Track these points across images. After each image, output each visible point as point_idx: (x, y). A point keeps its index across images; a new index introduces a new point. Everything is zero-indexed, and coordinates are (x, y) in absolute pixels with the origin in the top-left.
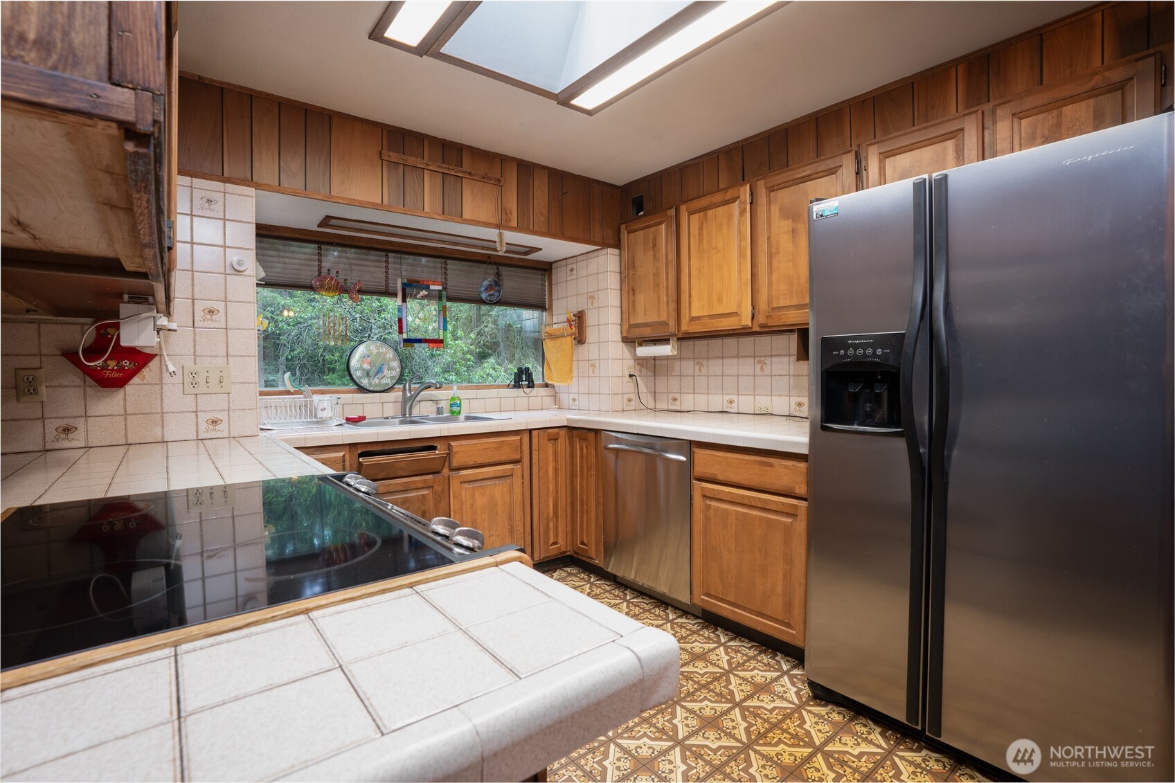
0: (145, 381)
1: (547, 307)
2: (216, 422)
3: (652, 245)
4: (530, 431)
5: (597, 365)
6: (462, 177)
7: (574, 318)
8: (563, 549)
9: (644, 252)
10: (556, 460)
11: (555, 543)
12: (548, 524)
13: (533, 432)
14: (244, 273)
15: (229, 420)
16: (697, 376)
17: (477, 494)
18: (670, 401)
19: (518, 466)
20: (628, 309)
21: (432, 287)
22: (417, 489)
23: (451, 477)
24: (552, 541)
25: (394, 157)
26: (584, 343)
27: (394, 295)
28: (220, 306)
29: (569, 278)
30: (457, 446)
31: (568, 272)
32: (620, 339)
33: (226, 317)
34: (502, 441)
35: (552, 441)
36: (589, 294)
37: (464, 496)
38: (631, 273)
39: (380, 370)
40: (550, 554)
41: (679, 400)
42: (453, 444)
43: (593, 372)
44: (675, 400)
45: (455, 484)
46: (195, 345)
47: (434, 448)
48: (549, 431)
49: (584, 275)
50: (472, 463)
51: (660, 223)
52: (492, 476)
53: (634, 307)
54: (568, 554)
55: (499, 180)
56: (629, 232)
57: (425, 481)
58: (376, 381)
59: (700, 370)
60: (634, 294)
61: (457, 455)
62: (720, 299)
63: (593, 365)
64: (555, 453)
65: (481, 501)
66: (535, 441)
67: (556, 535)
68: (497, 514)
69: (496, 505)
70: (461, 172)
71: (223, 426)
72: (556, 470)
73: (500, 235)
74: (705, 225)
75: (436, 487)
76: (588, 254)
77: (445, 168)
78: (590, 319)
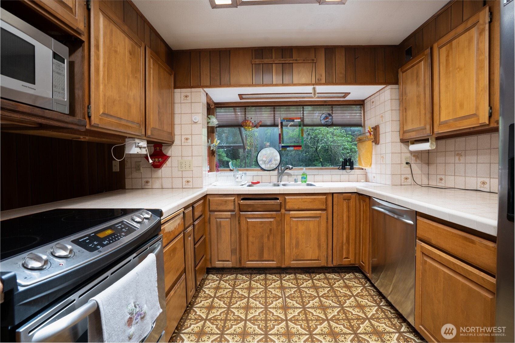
0: (167, 166)
1: (363, 125)
2: (188, 182)
3: (415, 77)
4: (333, 194)
5: (384, 157)
6: (292, 63)
7: (372, 130)
8: (352, 262)
9: (411, 83)
10: (349, 211)
11: (347, 258)
12: (343, 246)
13: (334, 195)
14: (198, 123)
15: (193, 181)
16: (457, 163)
17: (299, 225)
18: (438, 180)
19: (324, 212)
20: (403, 122)
21: (295, 120)
22: (268, 218)
23: (285, 214)
24: (344, 256)
25: (257, 61)
26: (378, 144)
27: (277, 126)
28: (189, 137)
29: (372, 107)
30: (288, 199)
31: (371, 104)
32: (399, 140)
33: (192, 140)
34: (315, 198)
35: (346, 201)
36: (381, 115)
37: (292, 224)
38: (404, 98)
39: (270, 161)
40: (343, 263)
41: (444, 180)
42: (287, 197)
43: (383, 161)
44: (441, 179)
45: (287, 218)
46: (182, 152)
47: (278, 199)
48: (344, 194)
49: (378, 104)
50: (296, 208)
51: (421, 61)
52: (308, 216)
53: (406, 119)
54: (357, 265)
55: (313, 60)
56: (403, 72)
57: (272, 214)
58: (269, 166)
59: (459, 159)
60: (406, 111)
61: (289, 204)
62: (462, 106)
63: (383, 157)
64: (348, 207)
65: (301, 228)
66: (335, 199)
67: (348, 253)
68: (311, 236)
69: (310, 231)
70: (291, 61)
71: (190, 183)
72: (349, 217)
73: (314, 89)
74: (450, 53)
75: (277, 218)
76: (380, 91)
77: (283, 60)
78: (382, 130)
